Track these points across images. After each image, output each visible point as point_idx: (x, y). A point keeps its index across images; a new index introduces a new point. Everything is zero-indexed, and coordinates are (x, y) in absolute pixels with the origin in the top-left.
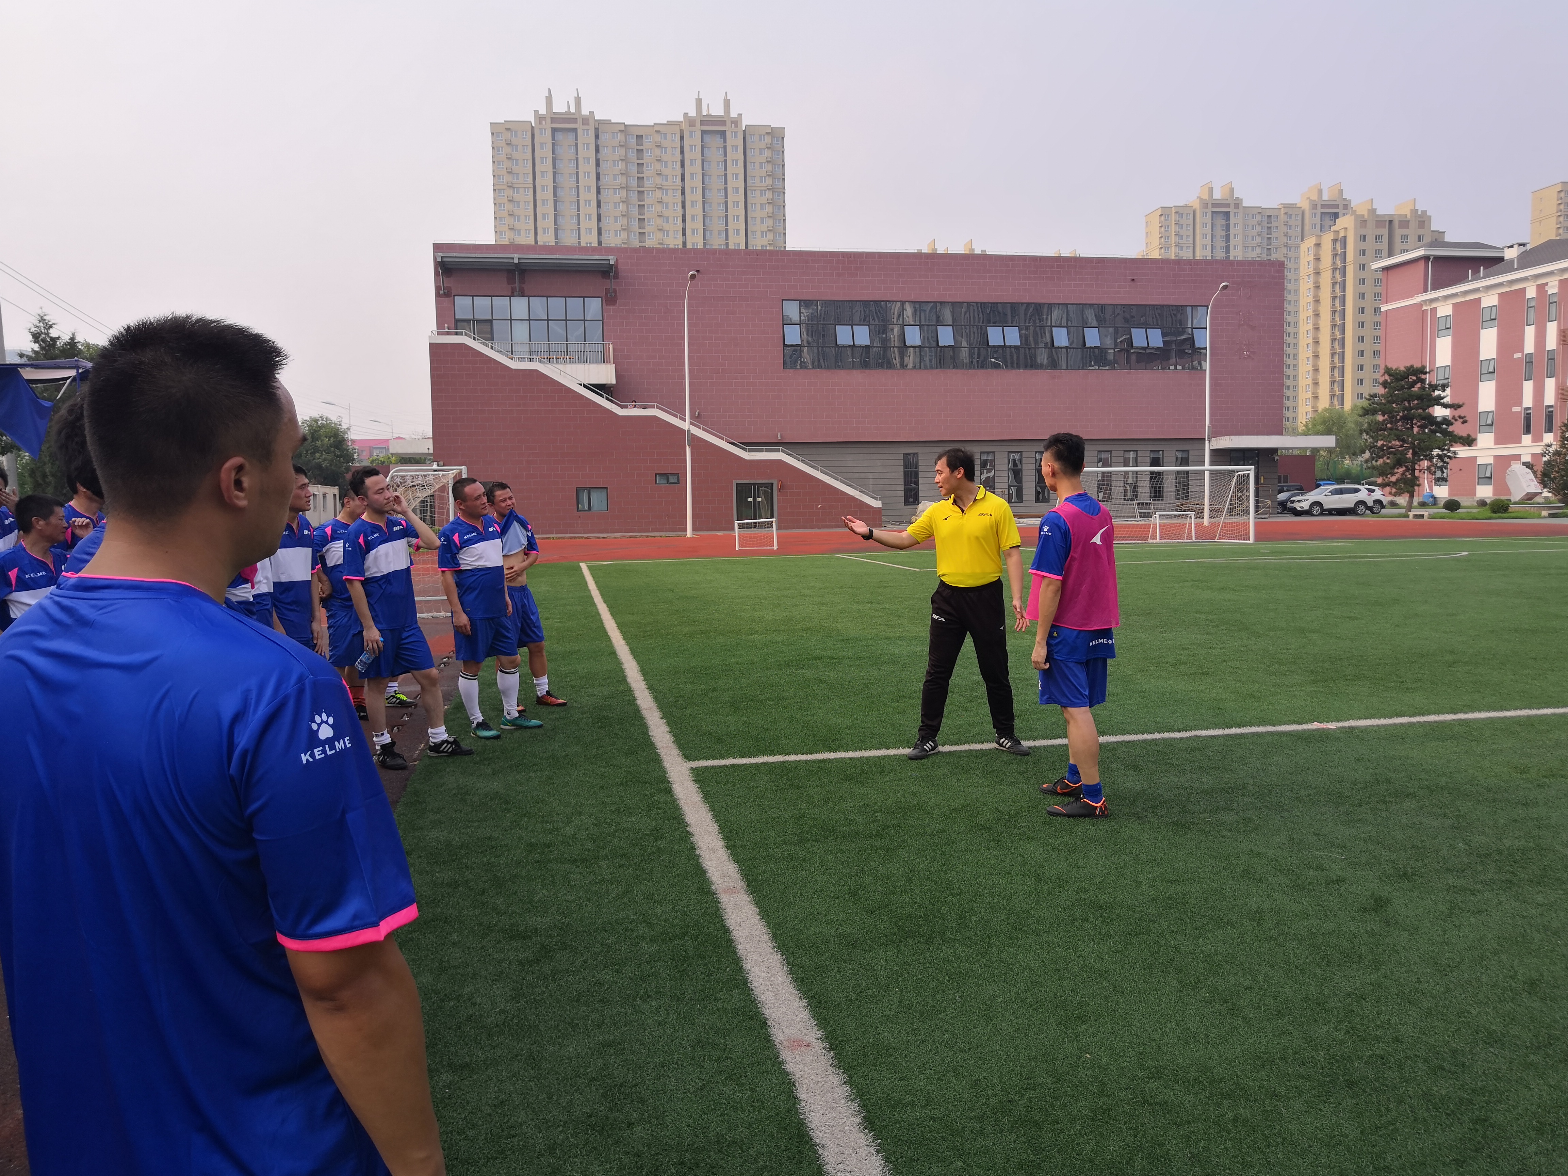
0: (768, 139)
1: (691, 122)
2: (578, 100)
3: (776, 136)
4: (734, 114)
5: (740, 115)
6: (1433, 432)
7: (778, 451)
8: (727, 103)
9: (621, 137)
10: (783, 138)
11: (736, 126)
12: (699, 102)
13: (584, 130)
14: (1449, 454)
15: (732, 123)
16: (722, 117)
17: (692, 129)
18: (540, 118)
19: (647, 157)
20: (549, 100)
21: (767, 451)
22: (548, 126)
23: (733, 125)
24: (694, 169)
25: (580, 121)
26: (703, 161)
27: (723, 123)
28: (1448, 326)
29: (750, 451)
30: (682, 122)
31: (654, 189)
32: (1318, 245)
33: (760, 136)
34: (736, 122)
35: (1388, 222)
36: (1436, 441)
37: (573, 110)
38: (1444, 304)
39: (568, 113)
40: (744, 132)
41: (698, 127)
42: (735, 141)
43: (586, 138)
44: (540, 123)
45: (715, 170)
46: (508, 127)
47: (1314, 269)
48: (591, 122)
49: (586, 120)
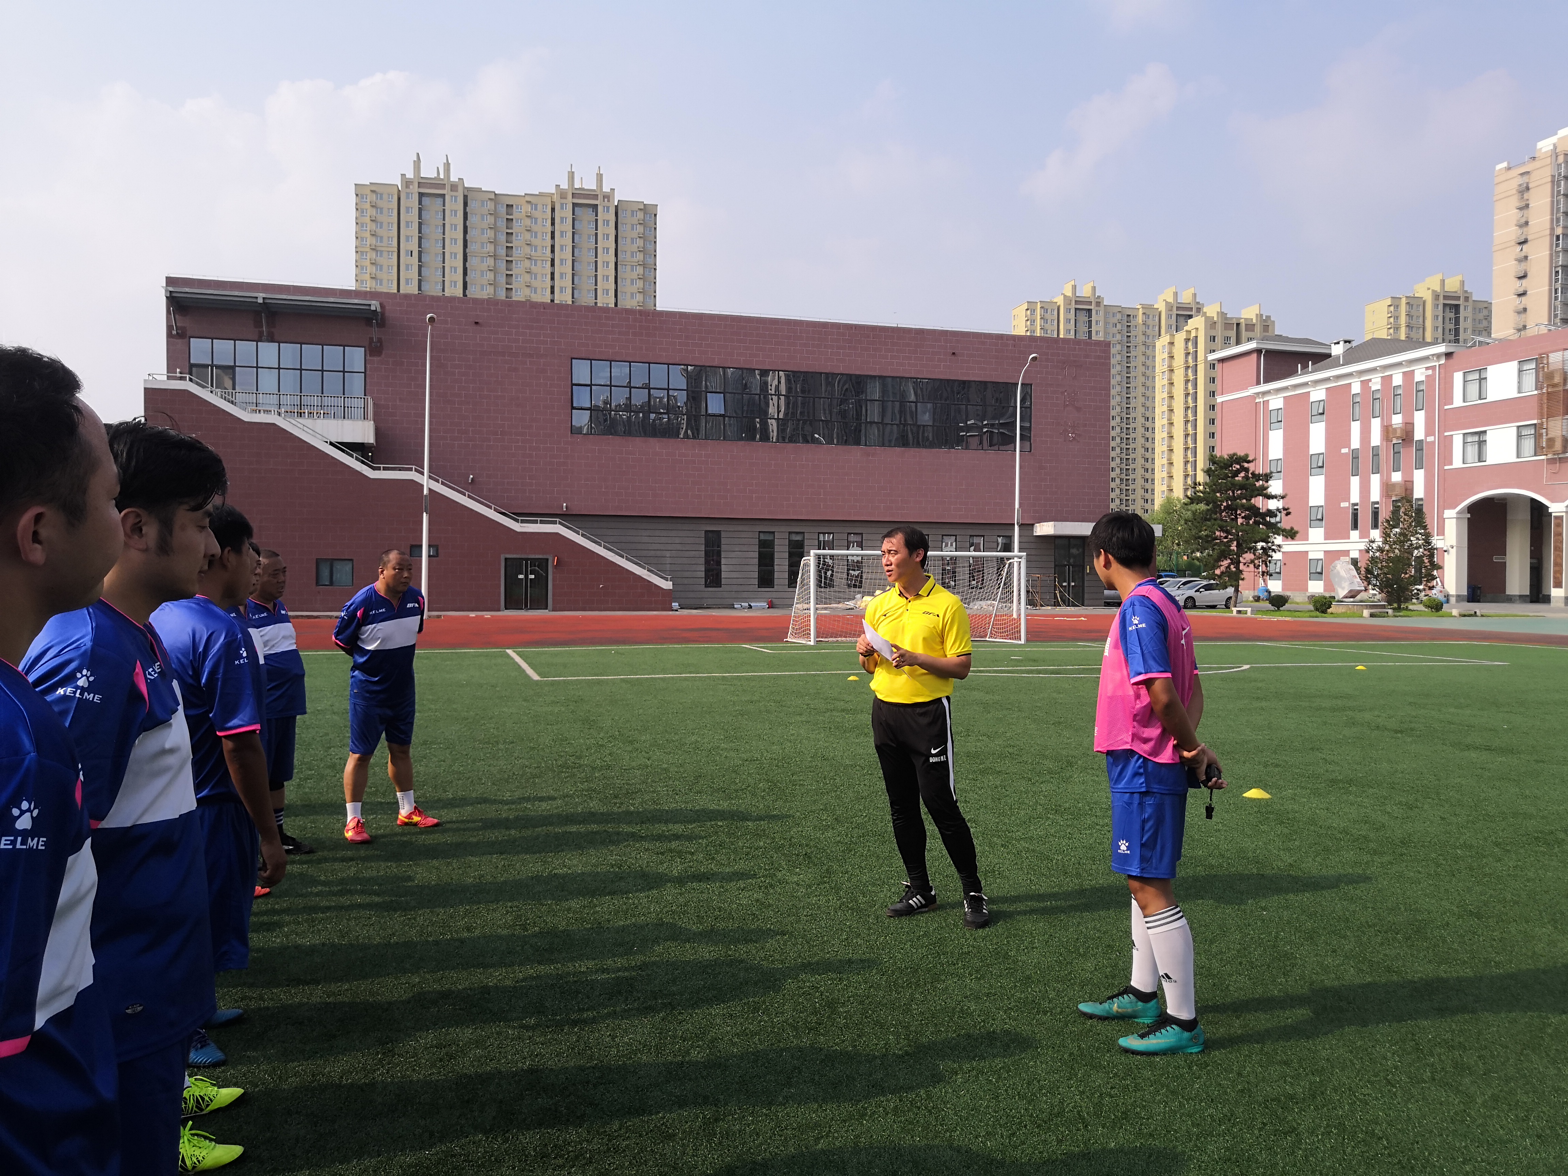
0: (640, 215)
1: (563, 194)
2: (447, 165)
3: (649, 213)
4: (606, 189)
5: (613, 190)
6: (1257, 523)
7: (554, 523)
8: (600, 177)
9: (490, 205)
10: (655, 215)
11: (609, 201)
12: (571, 175)
13: (452, 196)
14: (1273, 547)
15: (604, 197)
16: (594, 190)
17: (564, 201)
18: (407, 183)
19: (516, 228)
20: (417, 163)
21: (542, 522)
22: (415, 189)
23: (606, 200)
24: (564, 241)
25: (448, 187)
26: (573, 233)
27: (596, 197)
28: (1280, 419)
29: (523, 522)
30: (554, 194)
31: (523, 259)
32: (1172, 344)
33: (633, 212)
34: (607, 197)
35: (1235, 325)
36: (1259, 533)
37: (442, 176)
38: (1275, 397)
39: (438, 178)
40: (616, 207)
41: (570, 200)
42: (606, 216)
43: (454, 206)
44: (407, 187)
45: (586, 243)
46: (373, 189)
47: (1168, 367)
48: (460, 189)
49: (454, 187)
